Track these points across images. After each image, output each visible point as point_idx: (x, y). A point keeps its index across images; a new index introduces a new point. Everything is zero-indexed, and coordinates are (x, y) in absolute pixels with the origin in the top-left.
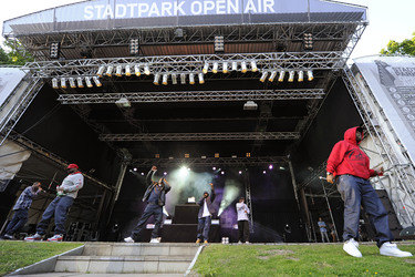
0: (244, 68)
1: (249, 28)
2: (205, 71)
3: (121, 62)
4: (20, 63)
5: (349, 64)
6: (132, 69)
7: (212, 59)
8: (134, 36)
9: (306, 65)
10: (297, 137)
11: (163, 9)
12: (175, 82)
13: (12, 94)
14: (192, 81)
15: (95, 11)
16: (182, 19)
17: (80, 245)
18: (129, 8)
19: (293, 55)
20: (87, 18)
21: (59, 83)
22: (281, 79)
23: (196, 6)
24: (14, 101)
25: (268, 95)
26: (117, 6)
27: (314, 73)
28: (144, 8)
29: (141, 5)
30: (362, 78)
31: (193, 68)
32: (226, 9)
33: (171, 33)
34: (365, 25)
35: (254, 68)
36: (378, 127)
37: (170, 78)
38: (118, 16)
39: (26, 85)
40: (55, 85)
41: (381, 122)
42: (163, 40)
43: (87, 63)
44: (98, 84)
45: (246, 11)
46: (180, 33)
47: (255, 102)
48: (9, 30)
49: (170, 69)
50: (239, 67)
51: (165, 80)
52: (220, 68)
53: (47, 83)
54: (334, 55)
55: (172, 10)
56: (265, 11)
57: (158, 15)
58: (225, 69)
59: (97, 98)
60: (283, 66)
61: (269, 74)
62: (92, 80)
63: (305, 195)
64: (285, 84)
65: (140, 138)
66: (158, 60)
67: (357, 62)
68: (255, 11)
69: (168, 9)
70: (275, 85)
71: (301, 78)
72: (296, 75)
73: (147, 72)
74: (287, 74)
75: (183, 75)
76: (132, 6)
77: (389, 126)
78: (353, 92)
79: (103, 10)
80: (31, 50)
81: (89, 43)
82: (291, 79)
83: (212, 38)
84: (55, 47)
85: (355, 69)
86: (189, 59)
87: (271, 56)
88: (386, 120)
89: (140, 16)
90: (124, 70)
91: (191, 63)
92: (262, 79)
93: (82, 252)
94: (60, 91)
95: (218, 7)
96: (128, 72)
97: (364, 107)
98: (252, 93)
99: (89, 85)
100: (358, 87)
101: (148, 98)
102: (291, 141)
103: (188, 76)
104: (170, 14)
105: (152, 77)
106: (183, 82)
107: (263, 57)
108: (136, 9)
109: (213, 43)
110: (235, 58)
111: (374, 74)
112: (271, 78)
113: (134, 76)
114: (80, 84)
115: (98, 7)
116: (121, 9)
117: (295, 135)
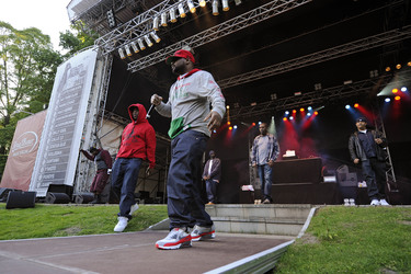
6: (186, 7)
12: (239, 2)
13: (94, 76)
21: (125, 52)
24: (98, 83)
39: (101, 63)
40: (122, 56)
43: (141, 19)
44: (157, 39)
51: (225, 5)
53: (115, 55)
59: (160, 55)
62: (151, 38)
73: (203, 3)
80: (94, 27)
84: (110, 14)
94: (127, 60)
96: (182, 13)
99: (150, 44)
101: (210, 35)
113: (189, 14)
114: (142, 47)
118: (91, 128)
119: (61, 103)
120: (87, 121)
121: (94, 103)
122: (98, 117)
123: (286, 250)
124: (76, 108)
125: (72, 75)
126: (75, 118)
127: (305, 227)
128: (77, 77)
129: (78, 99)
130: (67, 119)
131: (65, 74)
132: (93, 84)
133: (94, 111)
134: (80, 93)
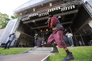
2: (49, 12)
3: (32, 14)
4: (16, 18)
5: (85, 2)
6: (35, 15)
7: (50, 9)
8: (34, 8)
9: (72, 5)
13: (16, 23)
14: (46, 14)
15: (26, 5)
16: (42, 2)
17: (31, 48)
18: (32, 3)
19: (69, 3)
20: (25, 7)
21: (23, 20)
22: (66, 9)
25: (63, 14)
26: (30, 3)
27: (75, 6)
28: (35, 2)
29: (34, 1)
30: (89, 4)
31: (46, 12)
33: (41, 5)
35: (59, 8)
37: (42, 15)
38: (30, 5)
39: (18, 21)
40: (22, 21)
42: (39, 7)
43: (27, 15)
44: (29, 19)
46: (42, 5)
47: (60, 16)
48: (14, 13)
49: (41, 13)
50: (56, 9)
52: (52, 10)
53: (21, 20)
57: (38, 2)
58: (53, 10)
59: (29, 22)
60: (66, 6)
62: (28, 18)
64: (68, 10)
65: (38, 28)
66: (39, 12)
70: (65, 11)
71: (71, 8)
72: (70, 8)
73: (37, 15)
74: (68, 8)
75: (44, 14)
76: (32, 2)
80: (18, 15)
81: (26, 11)
83: (49, 4)
84: (21, 14)
85: (86, 3)
86: (45, 10)
89: (34, 4)
90: (33, 15)
91: (45, 11)
92: (62, 11)
93: (32, 49)
96: (34, 16)
97: (90, 12)
98: (60, 14)
99: (28, 19)
100: (88, 7)
101: (38, 20)
102: (70, 24)
103: (45, 14)
104: (40, 2)
105: (38, 15)
106: (44, 15)
107: (61, 5)
108: (33, 2)
109: (50, 5)
110: (55, 7)
112: (64, 10)
113: (35, 16)
114: (26, 20)
115: (27, 4)
116: (31, 3)
117: (71, 22)
119: (8, 27)
120: (13, 31)
121: (15, 28)
122: (16, 30)
123: (49, 57)
124: (11, 29)
125: (11, 23)
126: (11, 31)
128: (13, 23)
129: (12, 27)
131: (10, 22)
132: (16, 25)
133: (15, 29)
134: (13, 26)
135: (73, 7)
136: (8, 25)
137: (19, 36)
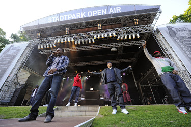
0: (110, 35)
1: (111, 19)
2: (95, 38)
3: (63, 37)
4: (26, 40)
5: (155, 29)
6: (67, 40)
7: (97, 33)
8: (67, 27)
9: (136, 32)
10: (134, 61)
11: (77, 16)
12: (83, 43)
13: (24, 52)
14: (90, 42)
15: (52, 19)
16: (85, 19)
18: (64, 17)
19: (130, 28)
20: (49, 22)
21: (41, 47)
22: (126, 38)
23: (90, 13)
24: (24, 55)
25: (121, 45)
26: (60, 16)
27: (140, 34)
28: (70, 16)
29: (69, 15)
30: (161, 34)
32: (101, 13)
33: (81, 24)
34: (160, 12)
35: (114, 35)
36: (170, 55)
37: (81, 41)
38: (61, 20)
39: (28, 49)
40: (39, 48)
41: (171, 53)
42: (78, 27)
43: (50, 39)
44: (55, 46)
45: (109, 13)
46: (84, 24)
47: (116, 48)
48: (22, 30)
49: (81, 38)
50: (108, 35)
51: (79, 43)
52: (101, 36)
53: (36, 48)
54: (148, 26)
55: (81, 16)
56: (117, 12)
57: (76, 18)
58: (103, 36)
60: (126, 33)
61: (121, 36)
62: (52, 45)
63: (140, 85)
64: (128, 40)
66: (77, 35)
67: (159, 27)
68: (113, 13)
69: (79, 16)
70: (124, 41)
71: (134, 37)
72: (132, 37)
73: (73, 40)
74: (128, 36)
75: (86, 40)
76: (66, 16)
77: (175, 54)
78: (158, 40)
79: (55, 19)
80: (30, 36)
81: (50, 31)
82: (130, 38)
83: (97, 24)
84: (39, 34)
85: (158, 31)
86: (88, 34)
87: (121, 30)
88: (174, 51)
89: (69, 19)
90: (64, 40)
92: (118, 39)
93: (58, 109)
94: (41, 50)
95: (98, 13)
97: (163, 47)
98: (114, 45)
99: (51, 47)
100: (160, 38)
103: (88, 40)
105: (75, 41)
106: (86, 43)
107: (118, 30)
108: (67, 17)
109: (97, 27)
110: (106, 32)
111: (167, 32)
112: (122, 38)
113: (68, 42)
114: (48, 47)
115: (54, 18)
116: (62, 17)
117: (134, 60)
118: (15, 71)
119: (3, 59)
120: (14, 68)
121: (20, 62)
122: (21, 67)
124: (10, 62)
125: (13, 49)
126: (8, 67)
127: (98, 112)
128: (15, 51)
129: (13, 59)
130: (3, 66)
131: (9, 49)
132: (22, 55)
133: (19, 65)
134: (14, 57)
135: (136, 36)
136: (3, 54)
137: (26, 79)
